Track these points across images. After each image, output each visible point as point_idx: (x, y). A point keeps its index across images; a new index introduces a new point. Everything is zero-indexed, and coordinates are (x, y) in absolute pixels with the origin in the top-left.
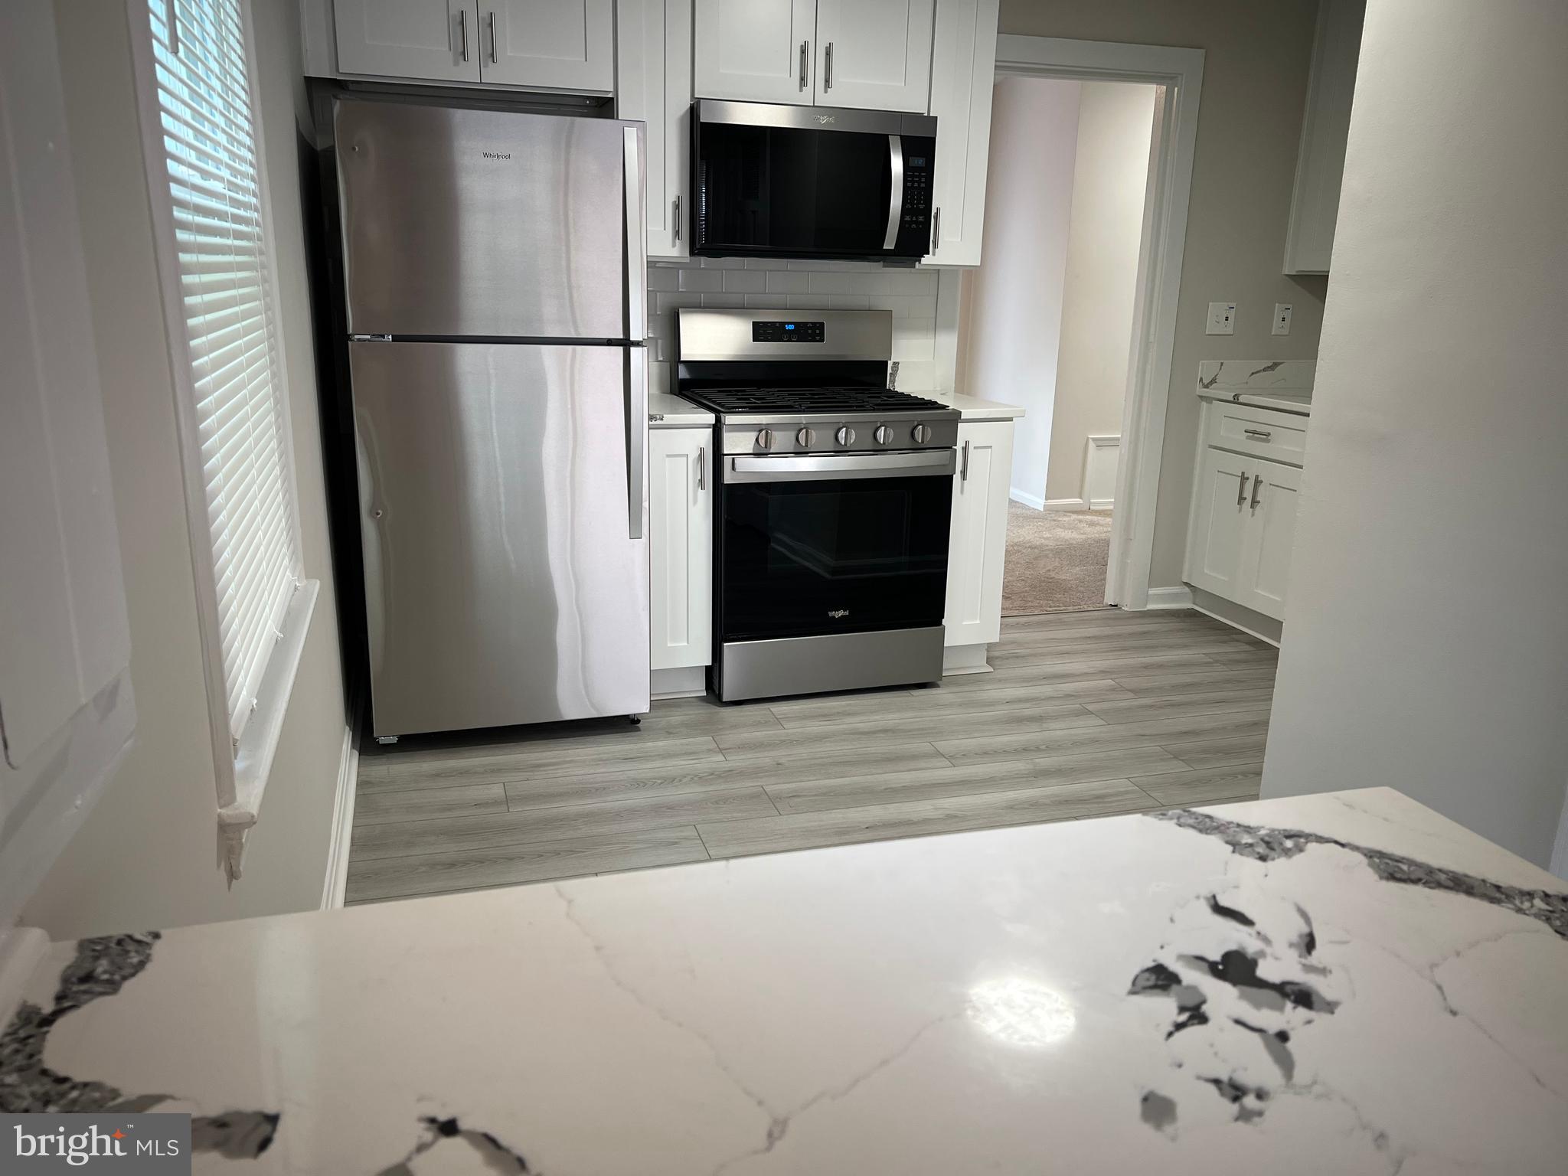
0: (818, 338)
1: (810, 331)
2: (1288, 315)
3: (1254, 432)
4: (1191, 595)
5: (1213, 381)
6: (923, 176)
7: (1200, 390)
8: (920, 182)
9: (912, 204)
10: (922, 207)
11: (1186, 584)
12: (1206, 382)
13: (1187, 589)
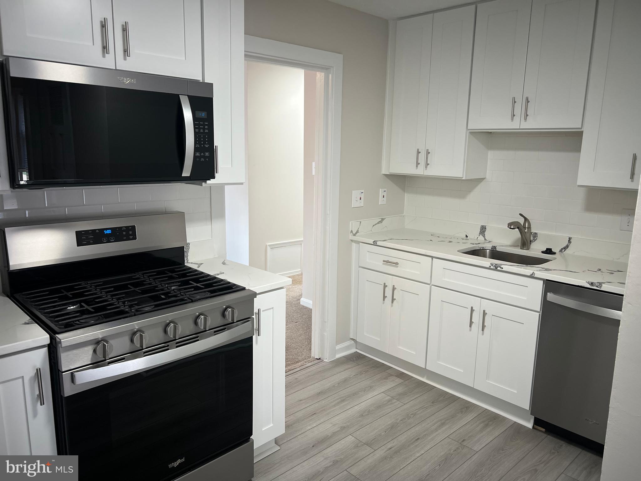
0: (131, 237)
1: (124, 233)
2: (385, 194)
3: (387, 262)
4: (355, 344)
5: (357, 232)
6: (206, 125)
7: (351, 237)
8: (204, 129)
9: (200, 144)
10: (207, 146)
11: (352, 339)
12: (354, 233)
13: (353, 342)
